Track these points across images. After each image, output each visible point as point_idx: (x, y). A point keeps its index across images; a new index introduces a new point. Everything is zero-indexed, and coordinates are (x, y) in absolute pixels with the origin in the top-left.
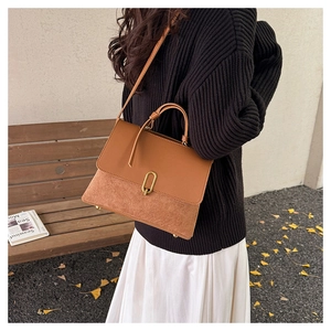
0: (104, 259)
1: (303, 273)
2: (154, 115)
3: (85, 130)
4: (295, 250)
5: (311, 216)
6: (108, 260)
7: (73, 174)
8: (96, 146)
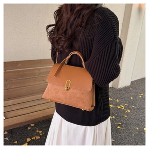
0: (27, 128)
1: (119, 127)
2: (68, 57)
3: (20, 65)
4: (114, 117)
5: (118, 101)
6: (29, 128)
7: (14, 87)
8: (25, 73)
